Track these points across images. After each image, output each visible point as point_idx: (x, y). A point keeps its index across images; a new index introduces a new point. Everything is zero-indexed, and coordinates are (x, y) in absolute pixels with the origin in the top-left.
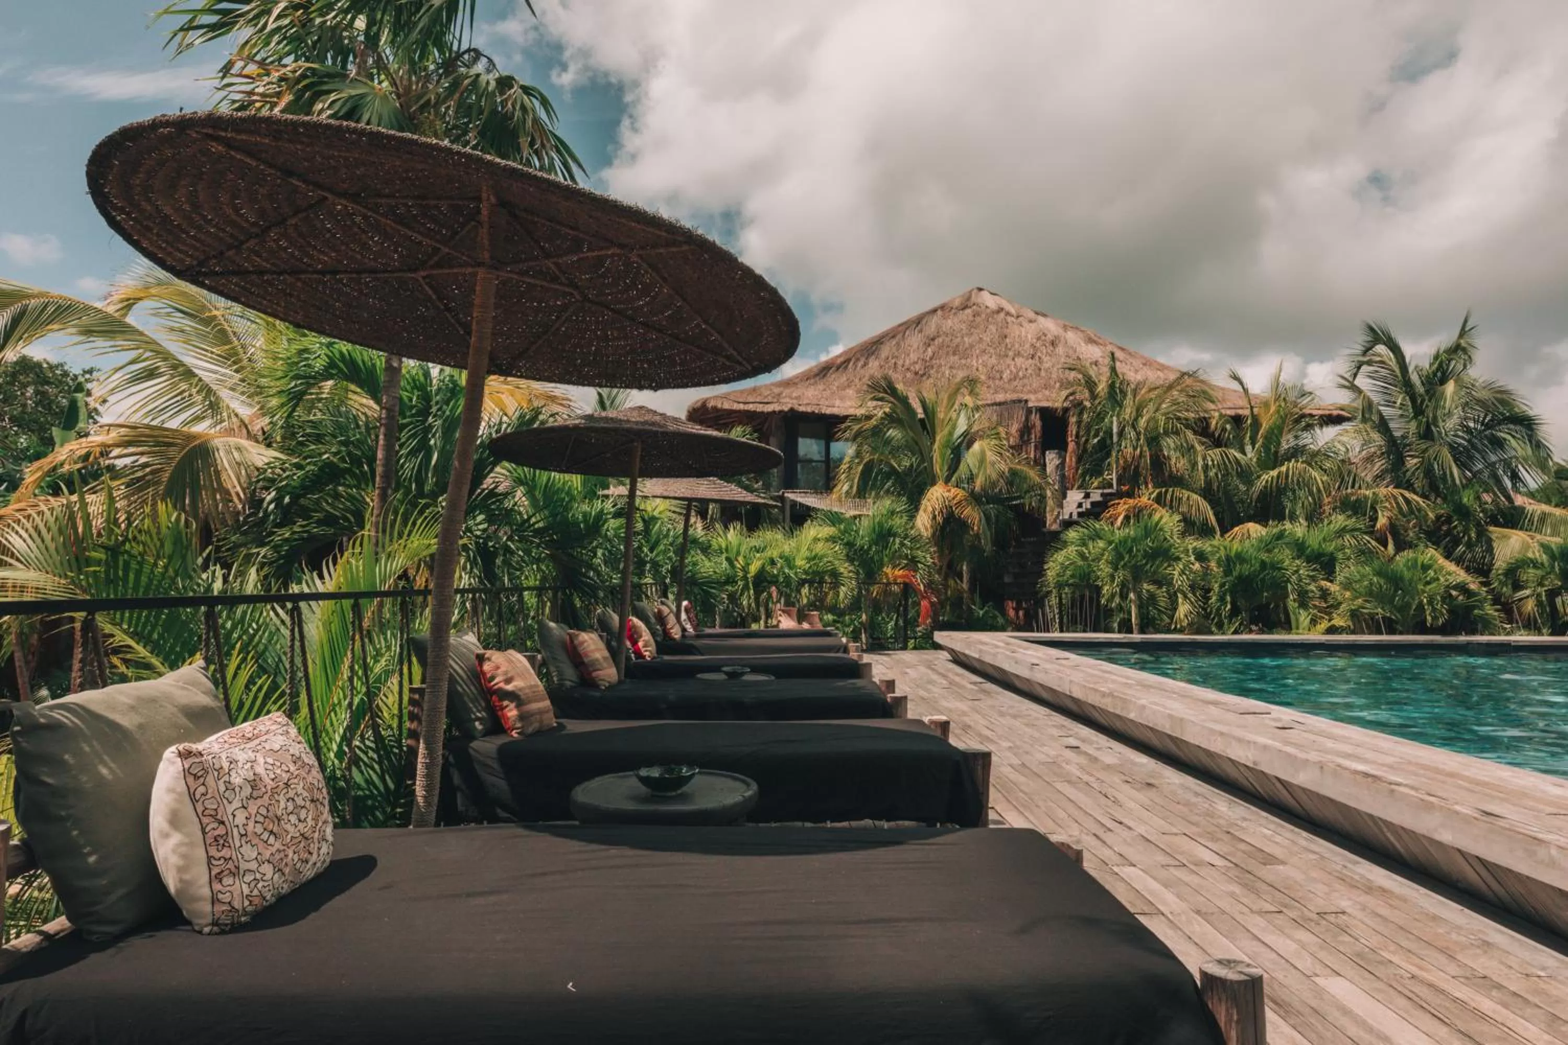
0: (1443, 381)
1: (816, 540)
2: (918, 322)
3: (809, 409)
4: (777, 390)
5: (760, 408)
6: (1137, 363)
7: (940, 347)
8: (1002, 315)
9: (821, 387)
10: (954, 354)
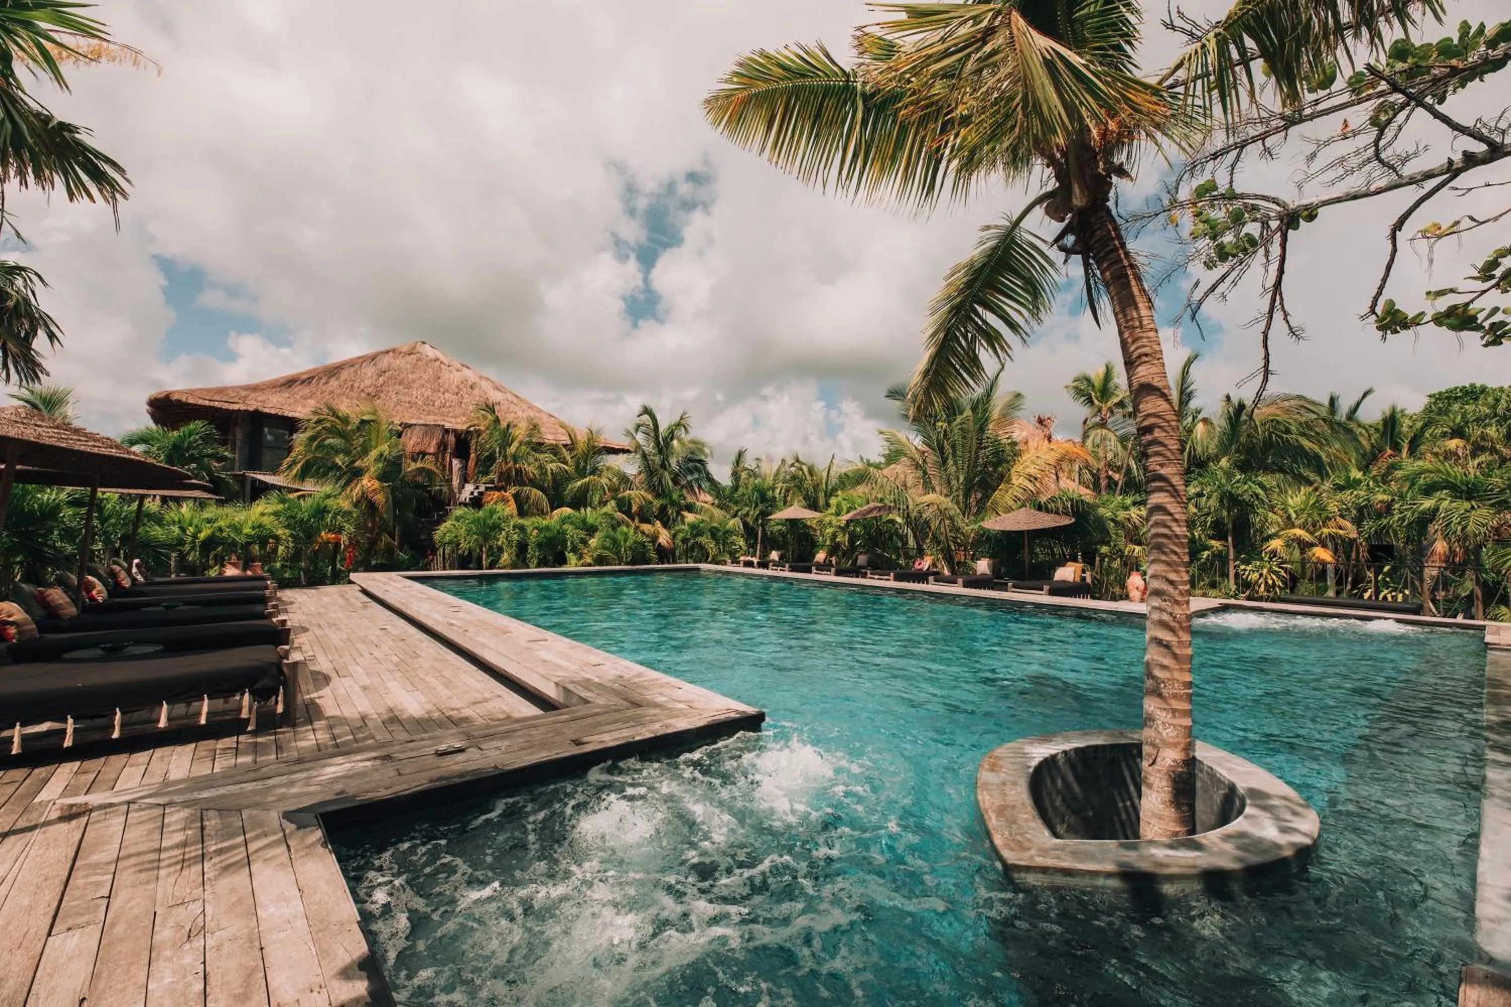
0: (672, 439)
1: (263, 514)
2: (374, 358)
3: (273, 412)
4: (243, 393)
5: (225, 406)
6: (525, 406)
7: (390, 378)
8: (438, 363)
9: (286, 395)
10: (400, 384)
